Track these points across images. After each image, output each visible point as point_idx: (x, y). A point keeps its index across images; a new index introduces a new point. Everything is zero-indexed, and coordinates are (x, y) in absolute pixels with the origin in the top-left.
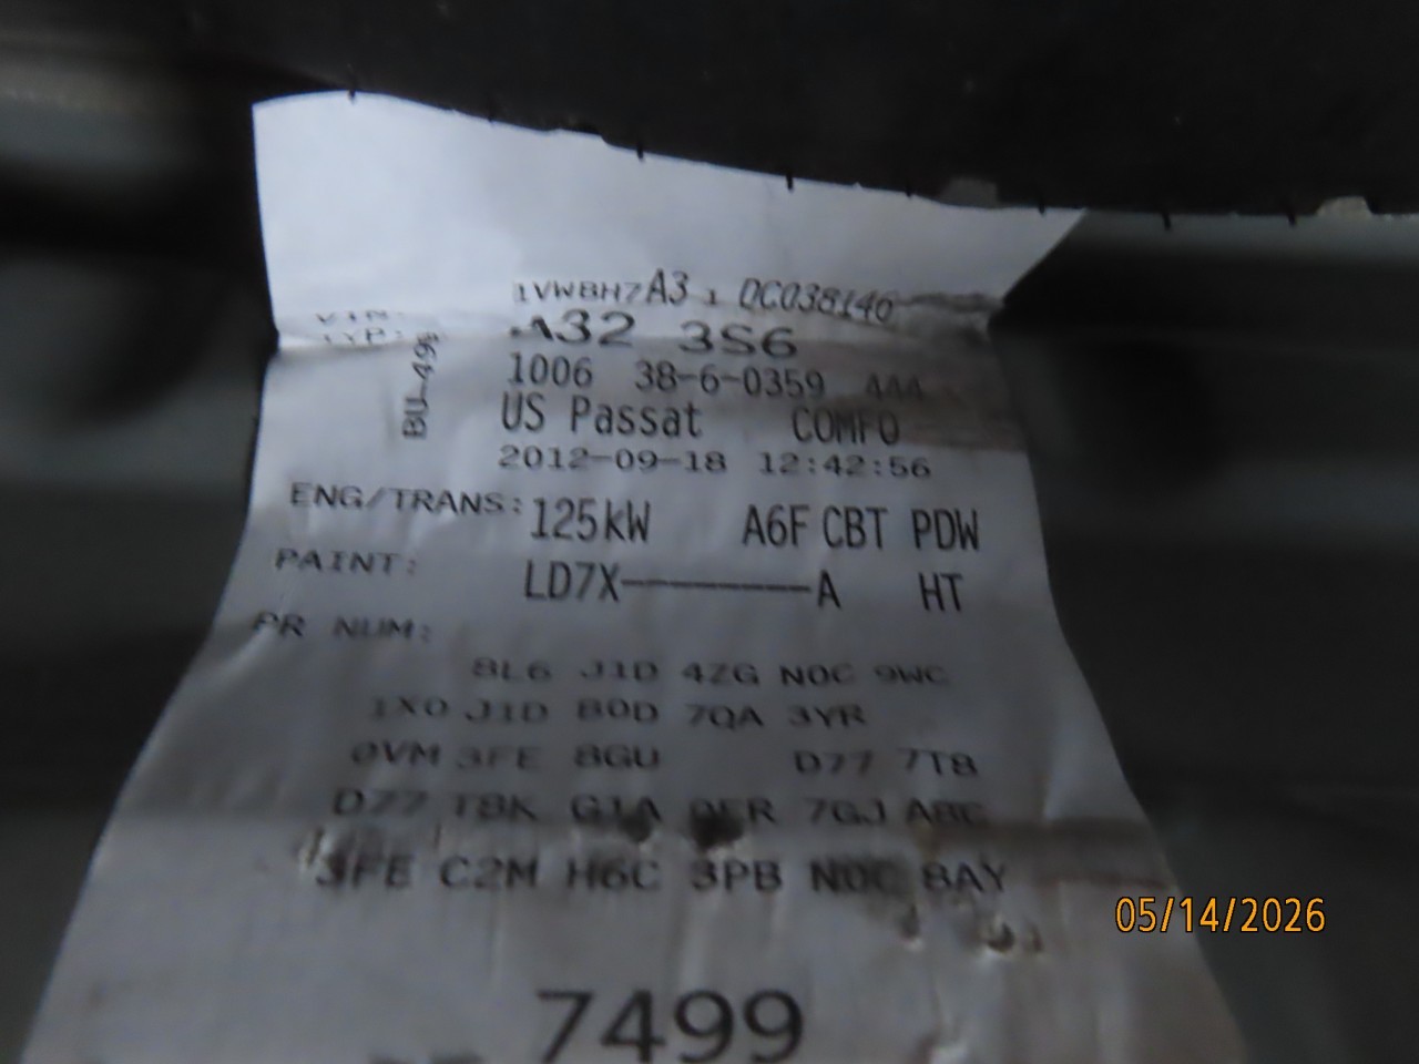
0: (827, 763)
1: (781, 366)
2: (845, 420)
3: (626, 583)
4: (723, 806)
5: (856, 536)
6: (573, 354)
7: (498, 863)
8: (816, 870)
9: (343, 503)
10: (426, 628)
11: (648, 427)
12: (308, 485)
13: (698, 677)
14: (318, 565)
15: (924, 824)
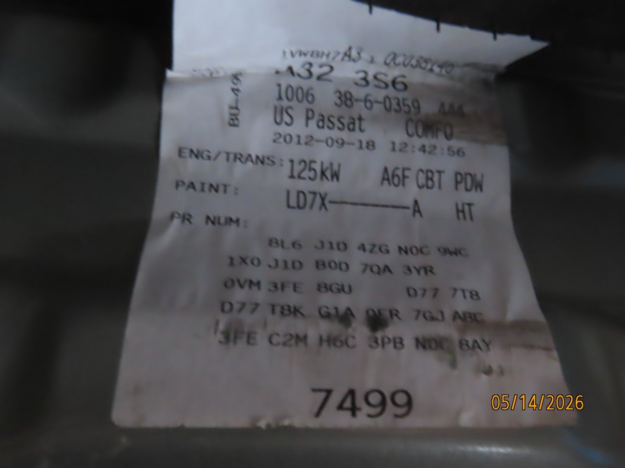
0: (420, 292)
1: (401, 95)
2: (429, 127)
3: (331, 202)
4: (379, 311)
5: (430, 183)
6: (305, 84)
7: (291, 335)
8: (417, 340)
9: (202, 157)
10: (246, 222)
11: (340, 126)
12: (186, 148)
13: (364, 250)
14: (194, 188)
15: (459, 321)
